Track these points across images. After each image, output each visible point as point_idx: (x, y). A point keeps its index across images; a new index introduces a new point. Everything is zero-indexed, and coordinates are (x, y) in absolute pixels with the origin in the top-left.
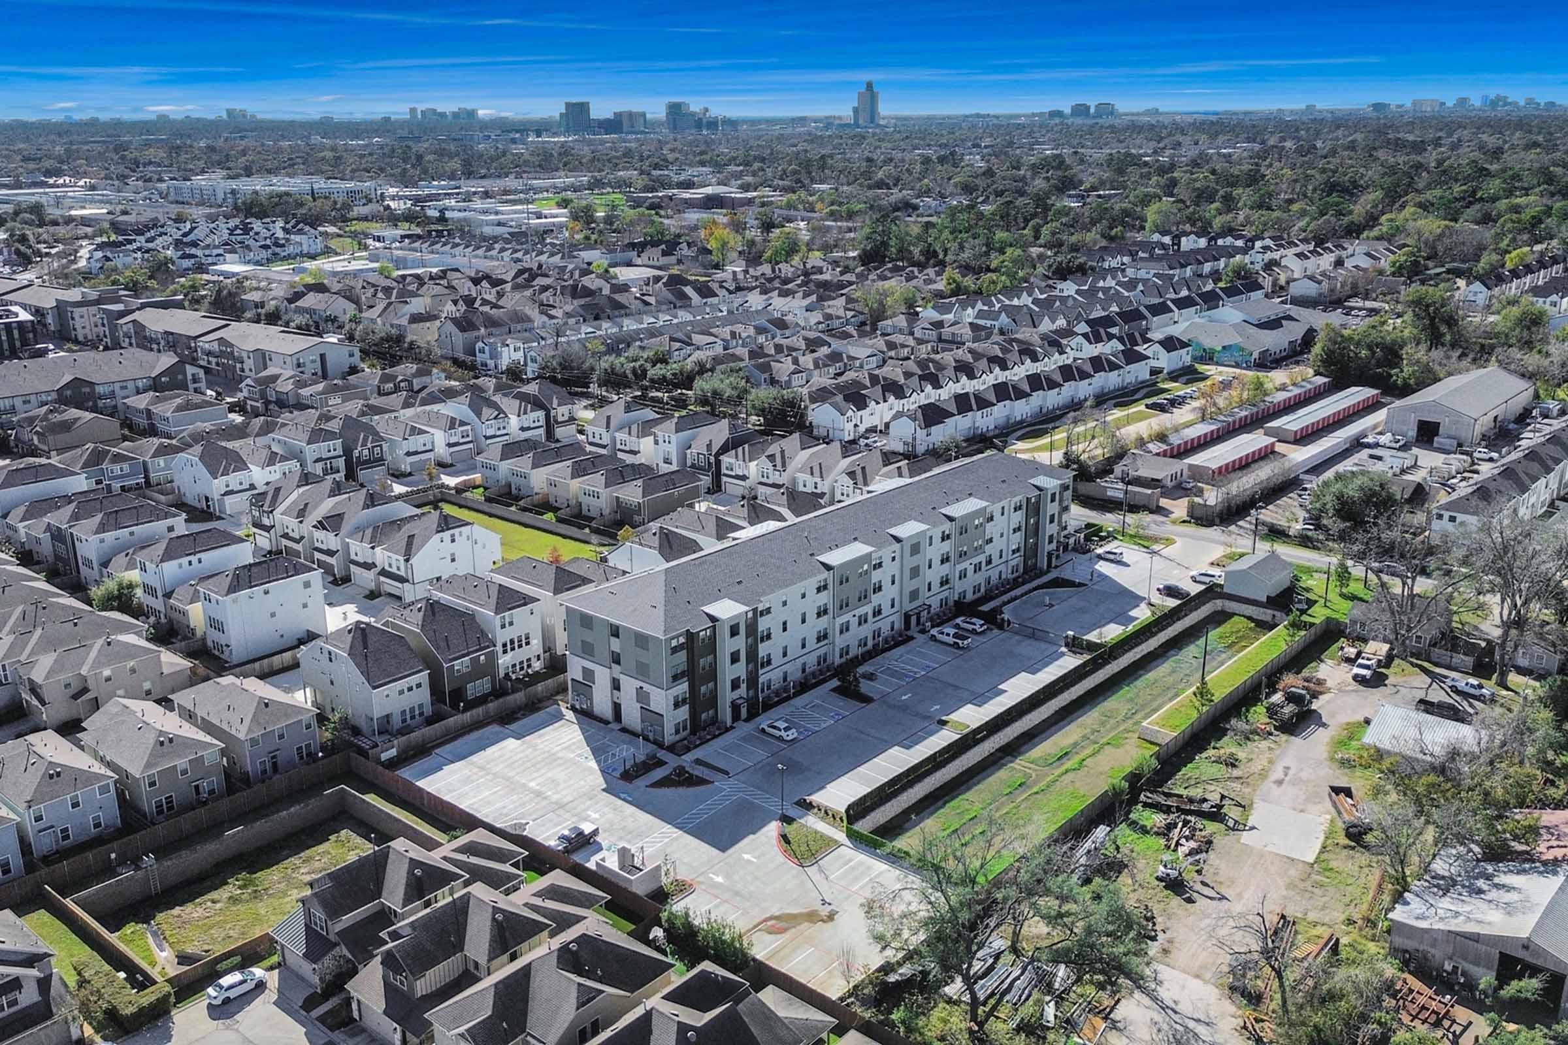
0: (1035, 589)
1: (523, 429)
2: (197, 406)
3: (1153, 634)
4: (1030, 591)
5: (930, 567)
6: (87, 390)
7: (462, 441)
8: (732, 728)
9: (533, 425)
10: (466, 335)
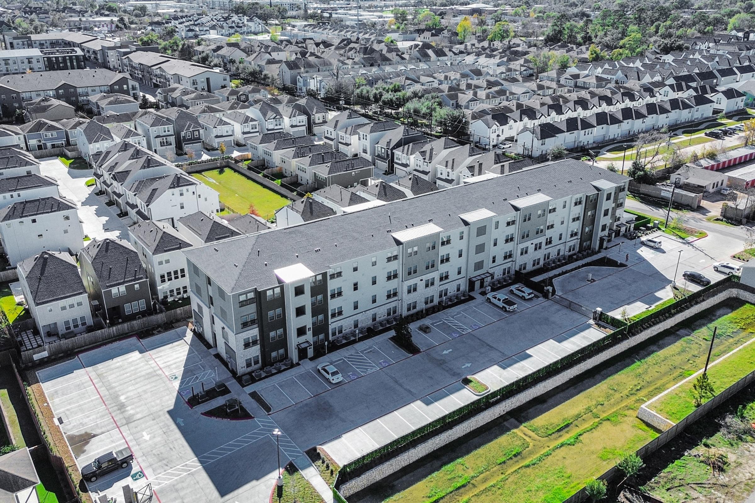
0: (583, 266)
1: (292, 126)
2: (121, 102)
3: (672, 315)
4: (579, 267)
5: (495, 244)
6: (72, 90)
7: (252, 131)
8: (298, 364)
9: (298, 124)
10: (292, 71)
